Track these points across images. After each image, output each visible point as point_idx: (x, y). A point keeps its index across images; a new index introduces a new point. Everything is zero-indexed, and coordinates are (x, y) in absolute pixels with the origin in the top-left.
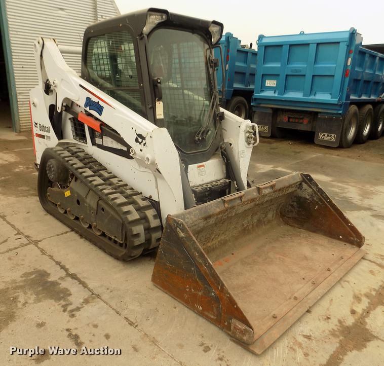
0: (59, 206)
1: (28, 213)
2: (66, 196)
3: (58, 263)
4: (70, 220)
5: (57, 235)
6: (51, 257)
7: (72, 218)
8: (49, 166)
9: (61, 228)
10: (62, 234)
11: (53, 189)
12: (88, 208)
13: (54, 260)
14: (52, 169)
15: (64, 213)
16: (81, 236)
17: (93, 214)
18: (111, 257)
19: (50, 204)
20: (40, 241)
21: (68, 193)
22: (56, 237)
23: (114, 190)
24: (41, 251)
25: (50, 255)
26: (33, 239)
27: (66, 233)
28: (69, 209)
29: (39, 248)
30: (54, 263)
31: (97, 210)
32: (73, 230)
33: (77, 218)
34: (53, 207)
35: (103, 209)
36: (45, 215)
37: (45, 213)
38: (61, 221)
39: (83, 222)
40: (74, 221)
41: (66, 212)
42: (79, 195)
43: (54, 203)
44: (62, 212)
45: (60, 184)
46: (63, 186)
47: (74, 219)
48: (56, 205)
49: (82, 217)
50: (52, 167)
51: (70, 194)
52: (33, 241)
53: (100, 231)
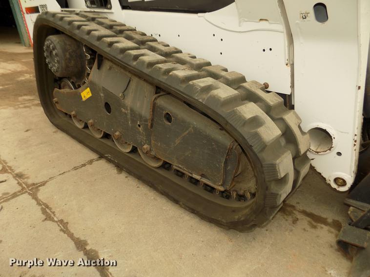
0: (75, 116)
1: (27, 131)
2: (84, 99)
3: (80, 245)
4: (96, 139)
5: (76, 168)
6: (64, 226)
7: (99, 136)
8: (48, 47)
9: (81, 153)
10: (84, 165)
11: (62, 90)
12: (129, 116)
13: (71, 236)
14: (54, 53)
15: (84, 128)
16: (120, 168)
17: (141, 129)
18: (192, 215)
19: (61, 115)
20: (43, 184)
21: (86, 94)
22: (74, 172)
23: (195, 72)
24: (44, 212)
25: (61, 221)
26: (30, 181)
27: (91, 162)
28: (91, 121)
29: (39, 203)
30: (72, 244)
31: (152, 120)
32: (101, 156)
33: (107, 136)
34: (66, 119)
35: (168, 117)
36: (55, 132)
37: (54, 129)
38: (80, 141)
39: (118, 143)
40: (102, 140)
41: (86, 127)
42: (108, 94)
43: (66, 114)
44: (80, 126)
45: (73, 83)
46: (77, 84)
47: (102, 138)
48: (70, 116)
49: (117, 133)
50: (54, 49)
51: (90, 95)
52: (28, 186)
53: (158, 159)
